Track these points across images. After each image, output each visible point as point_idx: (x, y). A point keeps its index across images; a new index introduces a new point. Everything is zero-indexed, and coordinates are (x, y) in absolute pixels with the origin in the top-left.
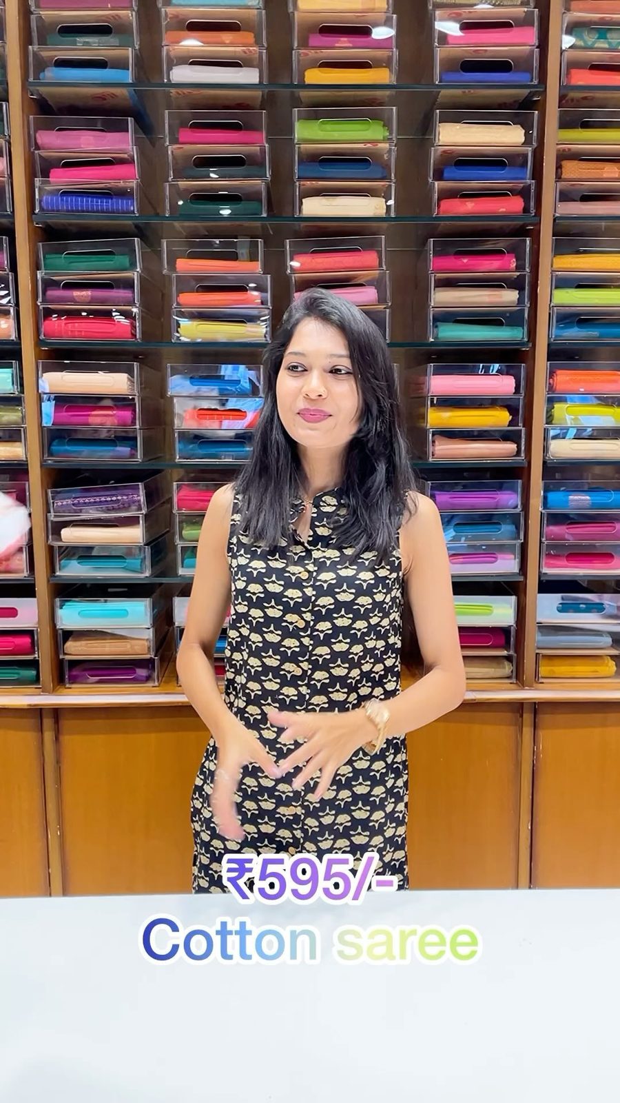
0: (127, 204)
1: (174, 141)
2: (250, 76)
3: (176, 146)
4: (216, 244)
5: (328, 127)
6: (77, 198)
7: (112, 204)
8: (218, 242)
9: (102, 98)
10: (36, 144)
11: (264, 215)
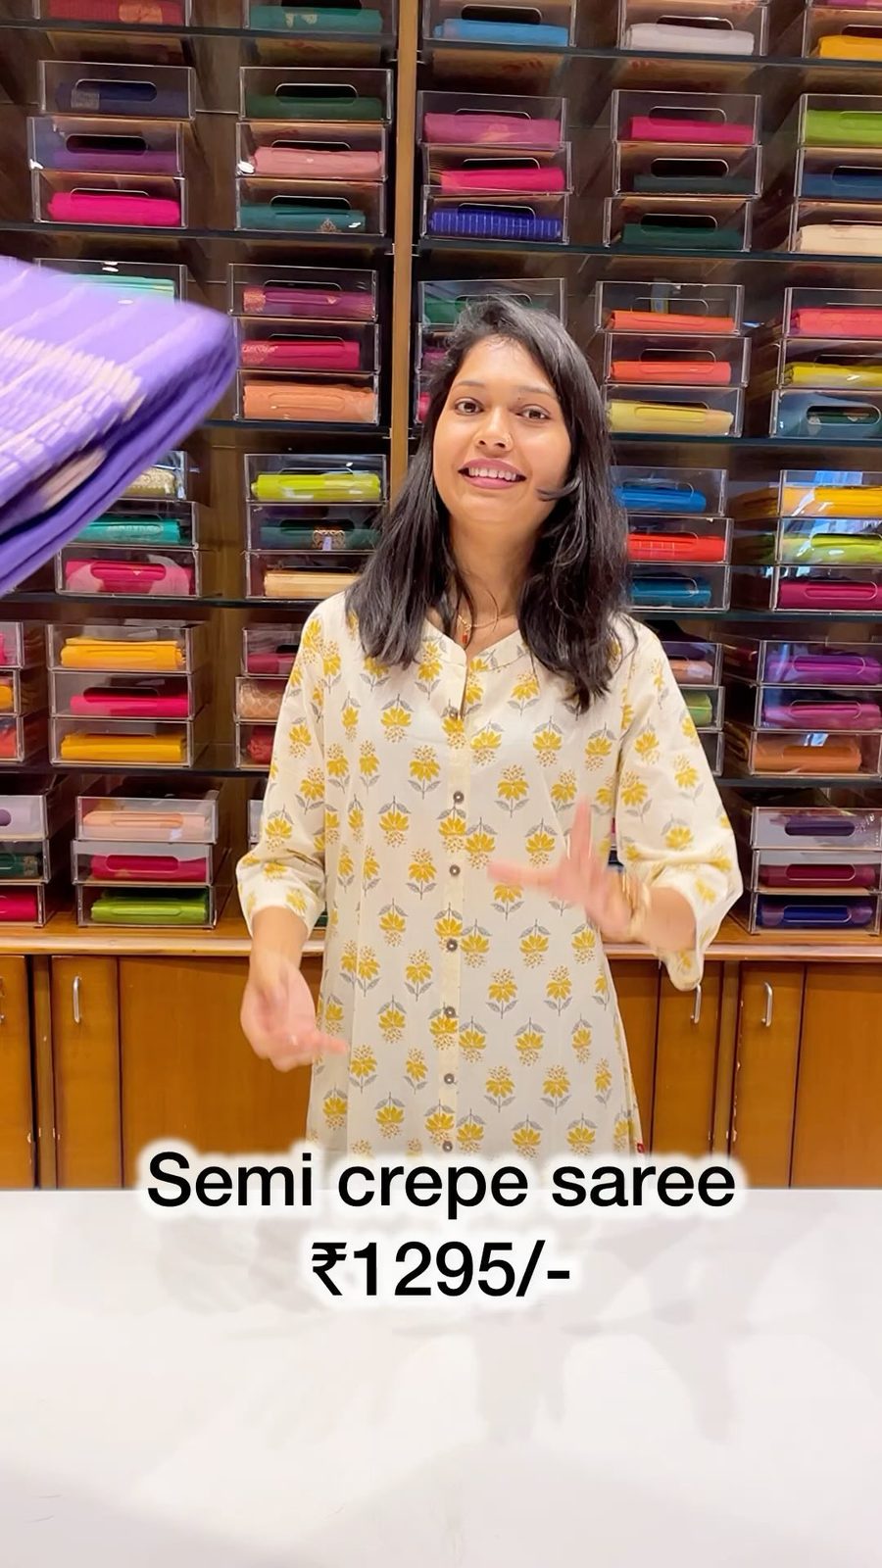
0: (552, 227)
1: (626, 134)
2: (740, 43)
3: (626, 144)
4: (676, 290)
5: (851, 123)
6: (481, 216)
7: (532, 227)
8: (679, 288)
9: (516, 67)
10: (424, 133)
11: (746, 249)
